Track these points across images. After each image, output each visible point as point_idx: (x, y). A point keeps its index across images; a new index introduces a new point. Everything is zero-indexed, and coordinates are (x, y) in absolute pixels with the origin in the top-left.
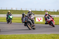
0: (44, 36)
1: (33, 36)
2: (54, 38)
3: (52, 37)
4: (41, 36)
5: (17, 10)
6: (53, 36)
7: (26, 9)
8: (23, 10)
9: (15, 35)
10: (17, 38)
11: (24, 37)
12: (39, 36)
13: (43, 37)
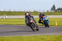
0: (34, 37)
1: (22, 38)
2: (44, 39)
3: (42, 39)
4: (30, 37)
5: (4, 12)
6: (43, 37)
7: (15, 10)
8: (11, 11)
9: (3, 37)
10: (5, 40)
11: (13, 39)
12: (28, 38)
13: (32, 38)
